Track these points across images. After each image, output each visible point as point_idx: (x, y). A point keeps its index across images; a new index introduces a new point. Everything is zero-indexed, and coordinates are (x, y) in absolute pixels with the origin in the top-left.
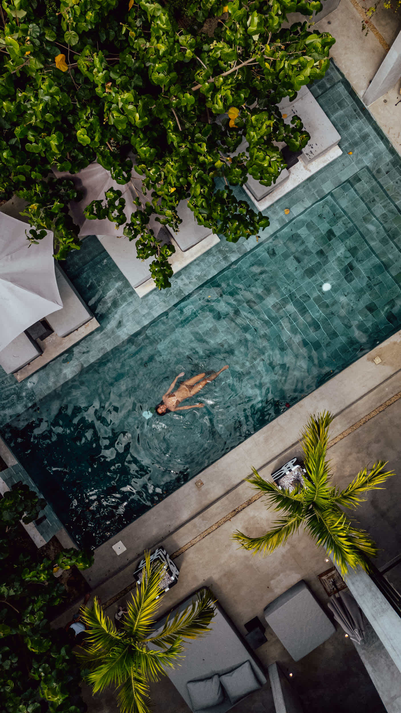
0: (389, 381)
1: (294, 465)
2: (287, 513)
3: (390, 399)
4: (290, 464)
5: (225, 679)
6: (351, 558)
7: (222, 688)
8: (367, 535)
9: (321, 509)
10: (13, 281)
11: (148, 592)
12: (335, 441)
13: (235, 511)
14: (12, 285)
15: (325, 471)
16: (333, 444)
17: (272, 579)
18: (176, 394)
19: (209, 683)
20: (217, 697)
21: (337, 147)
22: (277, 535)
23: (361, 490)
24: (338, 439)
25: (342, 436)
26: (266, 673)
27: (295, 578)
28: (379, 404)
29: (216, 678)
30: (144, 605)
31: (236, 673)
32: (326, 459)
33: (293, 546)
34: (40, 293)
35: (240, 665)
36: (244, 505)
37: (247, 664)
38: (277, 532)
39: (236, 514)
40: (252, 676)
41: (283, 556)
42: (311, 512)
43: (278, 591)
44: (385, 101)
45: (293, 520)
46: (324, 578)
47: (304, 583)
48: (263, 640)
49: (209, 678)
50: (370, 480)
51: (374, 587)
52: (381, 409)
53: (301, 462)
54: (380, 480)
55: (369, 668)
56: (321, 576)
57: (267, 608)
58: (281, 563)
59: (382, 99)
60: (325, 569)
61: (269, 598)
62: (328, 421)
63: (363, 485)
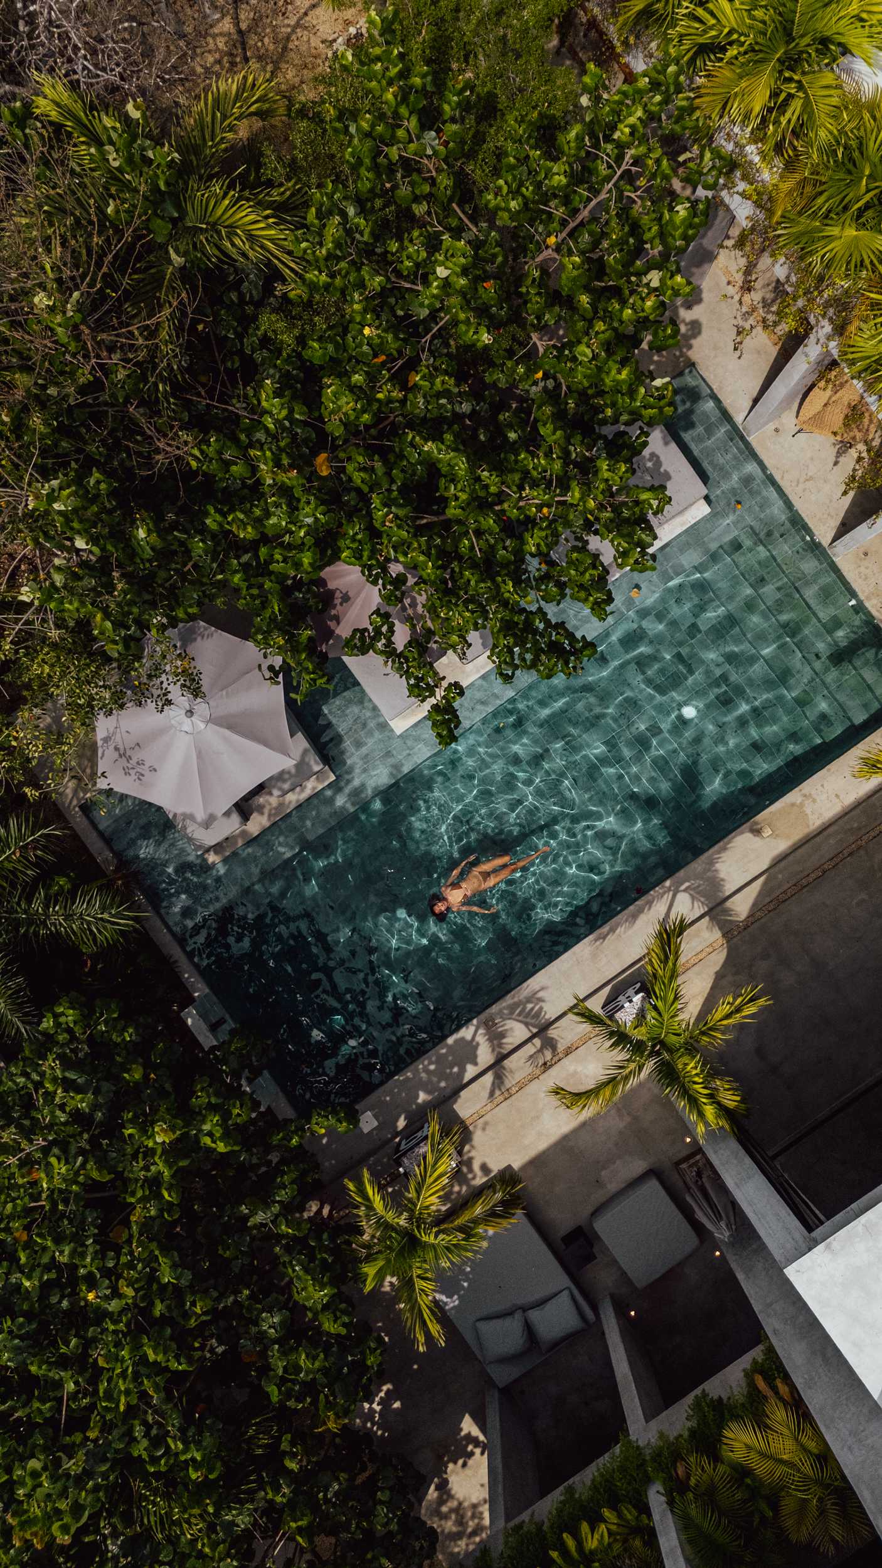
0: (783, 864)
1: (637, 993)
2: (625, 1056)
3: (785, 892)
4: (630, 992)
5: (534, 1315)
6: (709, 1111)
7: (529, 1328)
8: (735, 1085)
9: (670, 1050)
10: (230, 727)
11: (436, 1163)
13: (545, 1064)
14: (227, 732)
15: (676, 998)
17: (604, 1168)
18: (464, 885)
19: (508, 1322)
20: (521, 1342)
21: (703, 501)
22: (610, 1086)
23: (725, 1022)
24: (704, 954)
25: (710, 950)
26: (595, 1308)
27: (638, 1166)
28: (768, 899)
29: (518, 1315)
30: (429, 1181)
31: (548, 1306)
32: (680, 980)
33: (636, 1119)
34: (266, 744)
35: (556, 1295)
36: (560, 1055)
37: (566, 1293)
38: (608, 1083)
39: (549, 1068)
40: (573, 1310)
41: (621, 1133)
42: (658, 1053)
43: (613, 1187)
44: (777, 430)
45: (632, 1066)
46: (684, 1166)
47: (652, 1173)
48: (590, 1258)
49: (508, 1314)
50: (738, 1010)
51: (742, 1152)
52: (772, 907)
53: (646, 989)
54: (751, 1009)
55: (740, 1276)
56: (678, 1163)
57: (596, 1212)
58: (616, 1144)
59: (771, 426)
60: (685, 1153)
61: (599, 1196)
62: (682, 927)
63: (728, 1016)
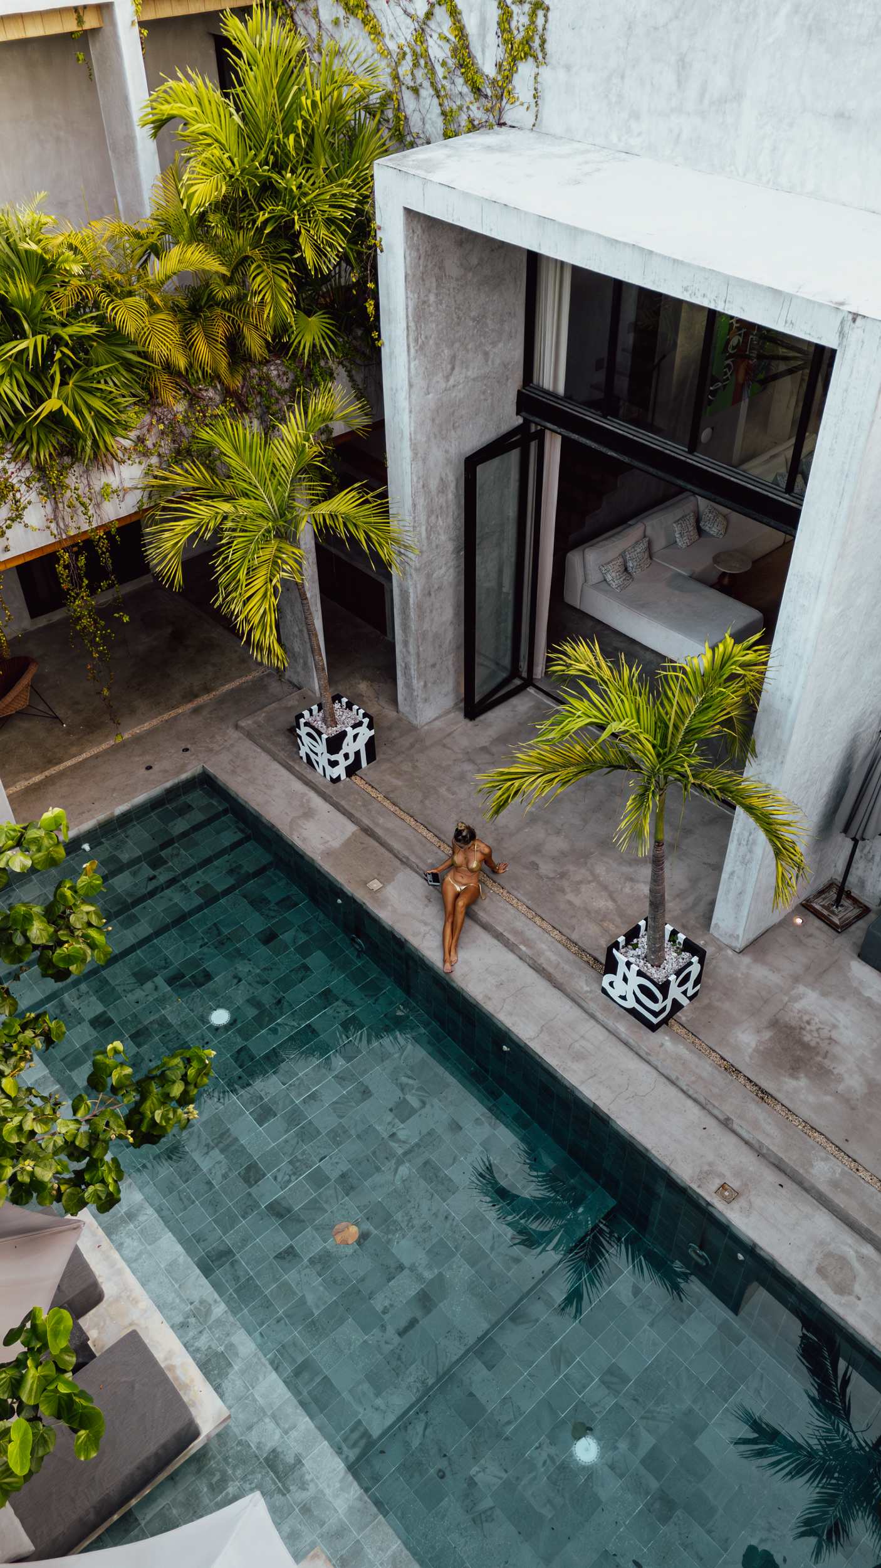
12: (550, 928)
13: (762, 1098)
16: (556, 932)
33: (796, 979)
36: (742, 1080)
39: (767, 1093)
41: (824, 994)
46: (836, 921)
56: (835, 927)
58: (841, 998)
60: (818, 923)
